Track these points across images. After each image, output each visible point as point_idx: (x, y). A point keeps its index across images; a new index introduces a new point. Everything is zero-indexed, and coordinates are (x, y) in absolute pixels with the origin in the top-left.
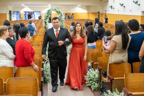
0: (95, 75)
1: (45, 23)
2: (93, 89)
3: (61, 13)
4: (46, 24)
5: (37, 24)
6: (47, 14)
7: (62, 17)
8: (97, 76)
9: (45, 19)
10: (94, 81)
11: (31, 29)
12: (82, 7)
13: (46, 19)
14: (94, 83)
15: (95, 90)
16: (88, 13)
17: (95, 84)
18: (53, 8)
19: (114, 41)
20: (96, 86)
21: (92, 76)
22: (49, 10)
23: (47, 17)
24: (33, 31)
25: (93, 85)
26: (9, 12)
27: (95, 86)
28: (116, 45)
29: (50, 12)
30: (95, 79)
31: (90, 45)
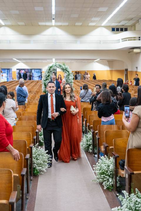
0: (109, 166)
1: (45, 85)
2: (105, 188)
3: (68, 72)
5: (35, 88)
6: (48, 72)
7: (70, 77)
8: (112, 167)
9: (44, 79)
10: (108, 175)
11: (22, 95)
12: (102, 62)
13: (46, 80)
14: (108, 177)
15: (108, 189)
16: (111, 71)
17: (108, 180)
18: (57, 64)
19: (136, 114)
20: (111, 183)
21: (105, 168)
22: (51, 67)
23: (48, 76)
24: (25, 97)
25: (105, 181)
27: (109, 183)
28: (139, 121)
29: (51, 69)
30: (109, 172)
31: (104, 119)
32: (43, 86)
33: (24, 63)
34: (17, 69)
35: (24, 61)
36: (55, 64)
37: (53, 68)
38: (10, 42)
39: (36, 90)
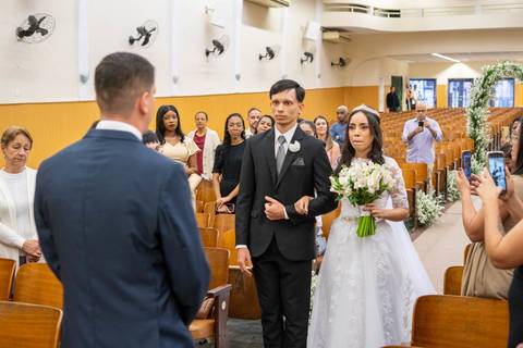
1: (474, 120)
4: (476, 125)
6: (483, 86)
13: (477, 106)
18: (507, 63)
22: (490, 73)
23: (482, 97)
26: (389, 83)
29: (491, 78)
32: (469, 121)
33: (466, 63)
34: (450, 81)
35: (466, 59)
36: (500, 65)
37: (495, 74)
38: (422, 12)
39: (458, 132)
